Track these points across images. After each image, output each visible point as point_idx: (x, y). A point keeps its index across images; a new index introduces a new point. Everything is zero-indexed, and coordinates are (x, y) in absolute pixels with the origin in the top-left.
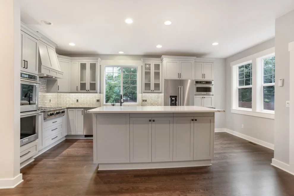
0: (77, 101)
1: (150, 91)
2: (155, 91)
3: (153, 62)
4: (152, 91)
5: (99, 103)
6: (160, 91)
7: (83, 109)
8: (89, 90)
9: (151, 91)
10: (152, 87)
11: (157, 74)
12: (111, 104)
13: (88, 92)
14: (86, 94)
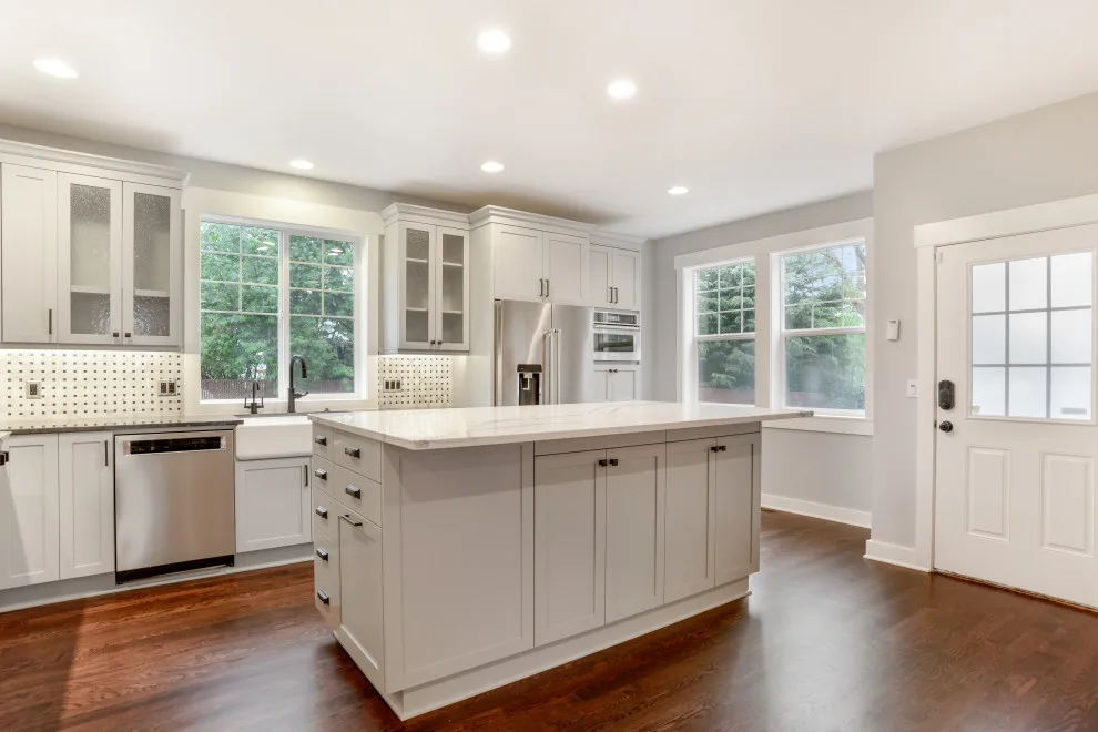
0: (33, 390)
1: (426, 345)
2: (445, 346)
3: (437, 225)
4: (435, 347)
5: (177, 398)
6: (464, 346)
7: (108, 436)
8: (128, 335)
9: (433, 342)
10: (435, 329)
11: (453, 278)
12: (243, 401)
13: (125, 341)
14: (110, 353)
